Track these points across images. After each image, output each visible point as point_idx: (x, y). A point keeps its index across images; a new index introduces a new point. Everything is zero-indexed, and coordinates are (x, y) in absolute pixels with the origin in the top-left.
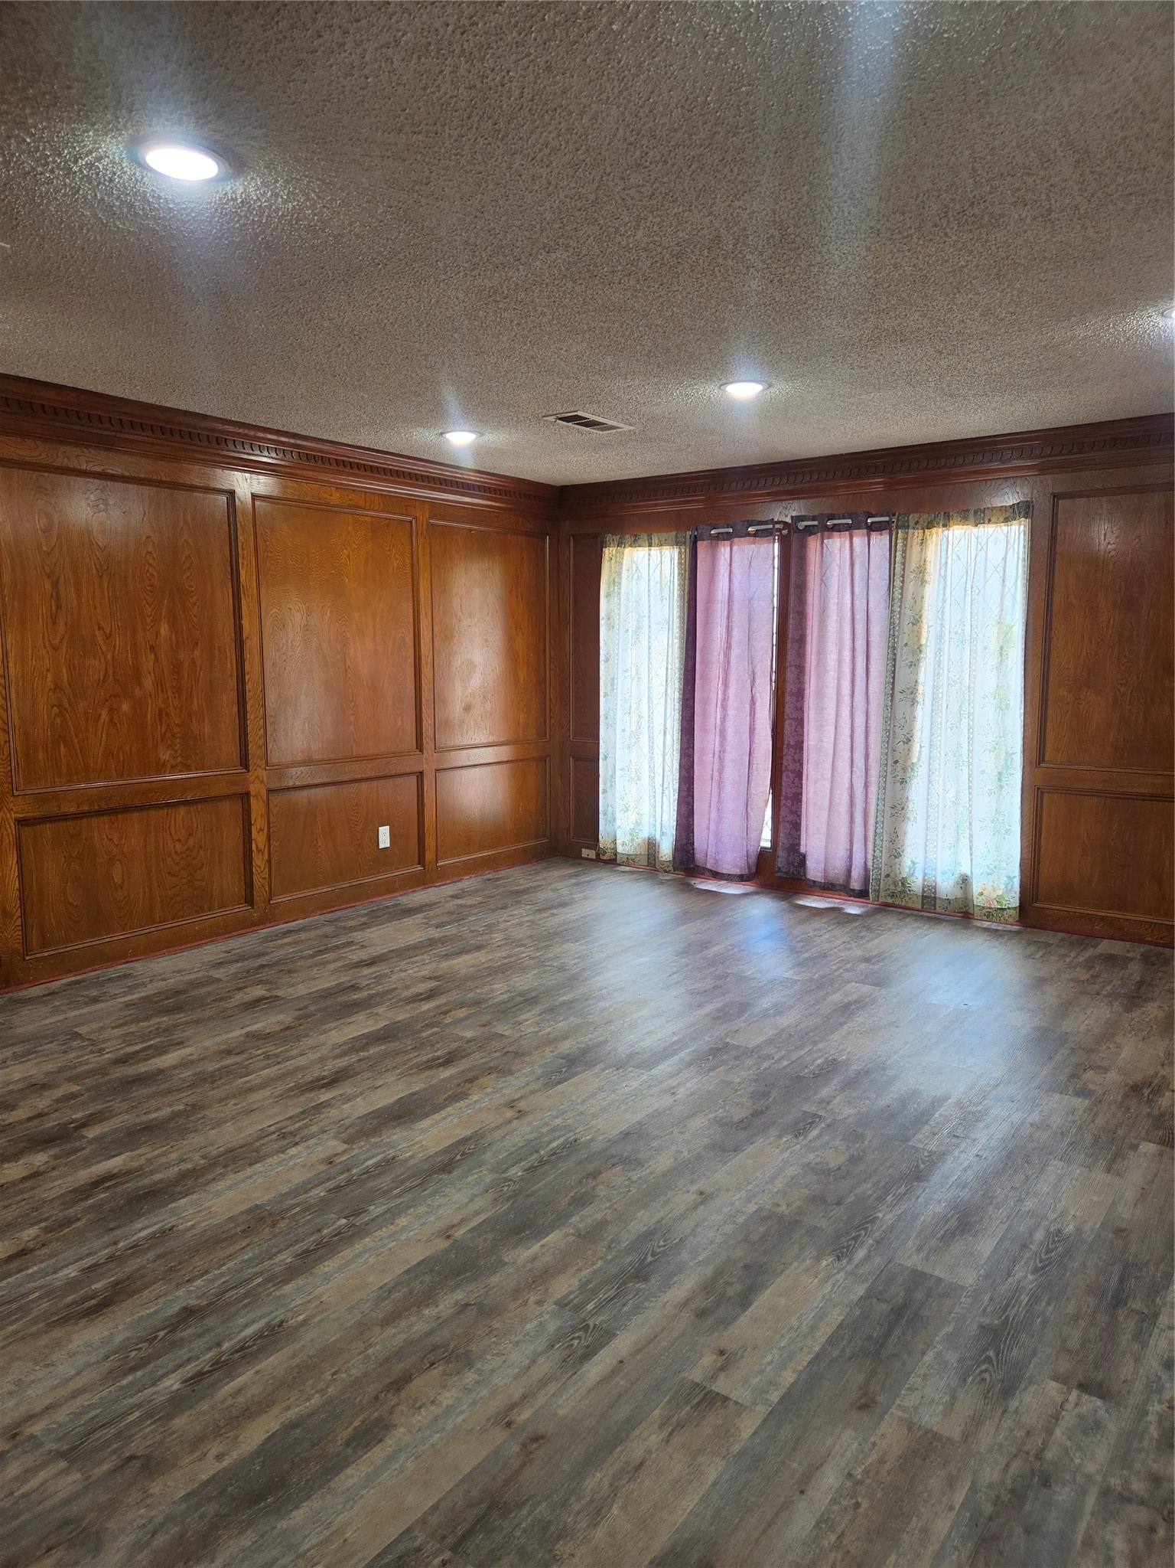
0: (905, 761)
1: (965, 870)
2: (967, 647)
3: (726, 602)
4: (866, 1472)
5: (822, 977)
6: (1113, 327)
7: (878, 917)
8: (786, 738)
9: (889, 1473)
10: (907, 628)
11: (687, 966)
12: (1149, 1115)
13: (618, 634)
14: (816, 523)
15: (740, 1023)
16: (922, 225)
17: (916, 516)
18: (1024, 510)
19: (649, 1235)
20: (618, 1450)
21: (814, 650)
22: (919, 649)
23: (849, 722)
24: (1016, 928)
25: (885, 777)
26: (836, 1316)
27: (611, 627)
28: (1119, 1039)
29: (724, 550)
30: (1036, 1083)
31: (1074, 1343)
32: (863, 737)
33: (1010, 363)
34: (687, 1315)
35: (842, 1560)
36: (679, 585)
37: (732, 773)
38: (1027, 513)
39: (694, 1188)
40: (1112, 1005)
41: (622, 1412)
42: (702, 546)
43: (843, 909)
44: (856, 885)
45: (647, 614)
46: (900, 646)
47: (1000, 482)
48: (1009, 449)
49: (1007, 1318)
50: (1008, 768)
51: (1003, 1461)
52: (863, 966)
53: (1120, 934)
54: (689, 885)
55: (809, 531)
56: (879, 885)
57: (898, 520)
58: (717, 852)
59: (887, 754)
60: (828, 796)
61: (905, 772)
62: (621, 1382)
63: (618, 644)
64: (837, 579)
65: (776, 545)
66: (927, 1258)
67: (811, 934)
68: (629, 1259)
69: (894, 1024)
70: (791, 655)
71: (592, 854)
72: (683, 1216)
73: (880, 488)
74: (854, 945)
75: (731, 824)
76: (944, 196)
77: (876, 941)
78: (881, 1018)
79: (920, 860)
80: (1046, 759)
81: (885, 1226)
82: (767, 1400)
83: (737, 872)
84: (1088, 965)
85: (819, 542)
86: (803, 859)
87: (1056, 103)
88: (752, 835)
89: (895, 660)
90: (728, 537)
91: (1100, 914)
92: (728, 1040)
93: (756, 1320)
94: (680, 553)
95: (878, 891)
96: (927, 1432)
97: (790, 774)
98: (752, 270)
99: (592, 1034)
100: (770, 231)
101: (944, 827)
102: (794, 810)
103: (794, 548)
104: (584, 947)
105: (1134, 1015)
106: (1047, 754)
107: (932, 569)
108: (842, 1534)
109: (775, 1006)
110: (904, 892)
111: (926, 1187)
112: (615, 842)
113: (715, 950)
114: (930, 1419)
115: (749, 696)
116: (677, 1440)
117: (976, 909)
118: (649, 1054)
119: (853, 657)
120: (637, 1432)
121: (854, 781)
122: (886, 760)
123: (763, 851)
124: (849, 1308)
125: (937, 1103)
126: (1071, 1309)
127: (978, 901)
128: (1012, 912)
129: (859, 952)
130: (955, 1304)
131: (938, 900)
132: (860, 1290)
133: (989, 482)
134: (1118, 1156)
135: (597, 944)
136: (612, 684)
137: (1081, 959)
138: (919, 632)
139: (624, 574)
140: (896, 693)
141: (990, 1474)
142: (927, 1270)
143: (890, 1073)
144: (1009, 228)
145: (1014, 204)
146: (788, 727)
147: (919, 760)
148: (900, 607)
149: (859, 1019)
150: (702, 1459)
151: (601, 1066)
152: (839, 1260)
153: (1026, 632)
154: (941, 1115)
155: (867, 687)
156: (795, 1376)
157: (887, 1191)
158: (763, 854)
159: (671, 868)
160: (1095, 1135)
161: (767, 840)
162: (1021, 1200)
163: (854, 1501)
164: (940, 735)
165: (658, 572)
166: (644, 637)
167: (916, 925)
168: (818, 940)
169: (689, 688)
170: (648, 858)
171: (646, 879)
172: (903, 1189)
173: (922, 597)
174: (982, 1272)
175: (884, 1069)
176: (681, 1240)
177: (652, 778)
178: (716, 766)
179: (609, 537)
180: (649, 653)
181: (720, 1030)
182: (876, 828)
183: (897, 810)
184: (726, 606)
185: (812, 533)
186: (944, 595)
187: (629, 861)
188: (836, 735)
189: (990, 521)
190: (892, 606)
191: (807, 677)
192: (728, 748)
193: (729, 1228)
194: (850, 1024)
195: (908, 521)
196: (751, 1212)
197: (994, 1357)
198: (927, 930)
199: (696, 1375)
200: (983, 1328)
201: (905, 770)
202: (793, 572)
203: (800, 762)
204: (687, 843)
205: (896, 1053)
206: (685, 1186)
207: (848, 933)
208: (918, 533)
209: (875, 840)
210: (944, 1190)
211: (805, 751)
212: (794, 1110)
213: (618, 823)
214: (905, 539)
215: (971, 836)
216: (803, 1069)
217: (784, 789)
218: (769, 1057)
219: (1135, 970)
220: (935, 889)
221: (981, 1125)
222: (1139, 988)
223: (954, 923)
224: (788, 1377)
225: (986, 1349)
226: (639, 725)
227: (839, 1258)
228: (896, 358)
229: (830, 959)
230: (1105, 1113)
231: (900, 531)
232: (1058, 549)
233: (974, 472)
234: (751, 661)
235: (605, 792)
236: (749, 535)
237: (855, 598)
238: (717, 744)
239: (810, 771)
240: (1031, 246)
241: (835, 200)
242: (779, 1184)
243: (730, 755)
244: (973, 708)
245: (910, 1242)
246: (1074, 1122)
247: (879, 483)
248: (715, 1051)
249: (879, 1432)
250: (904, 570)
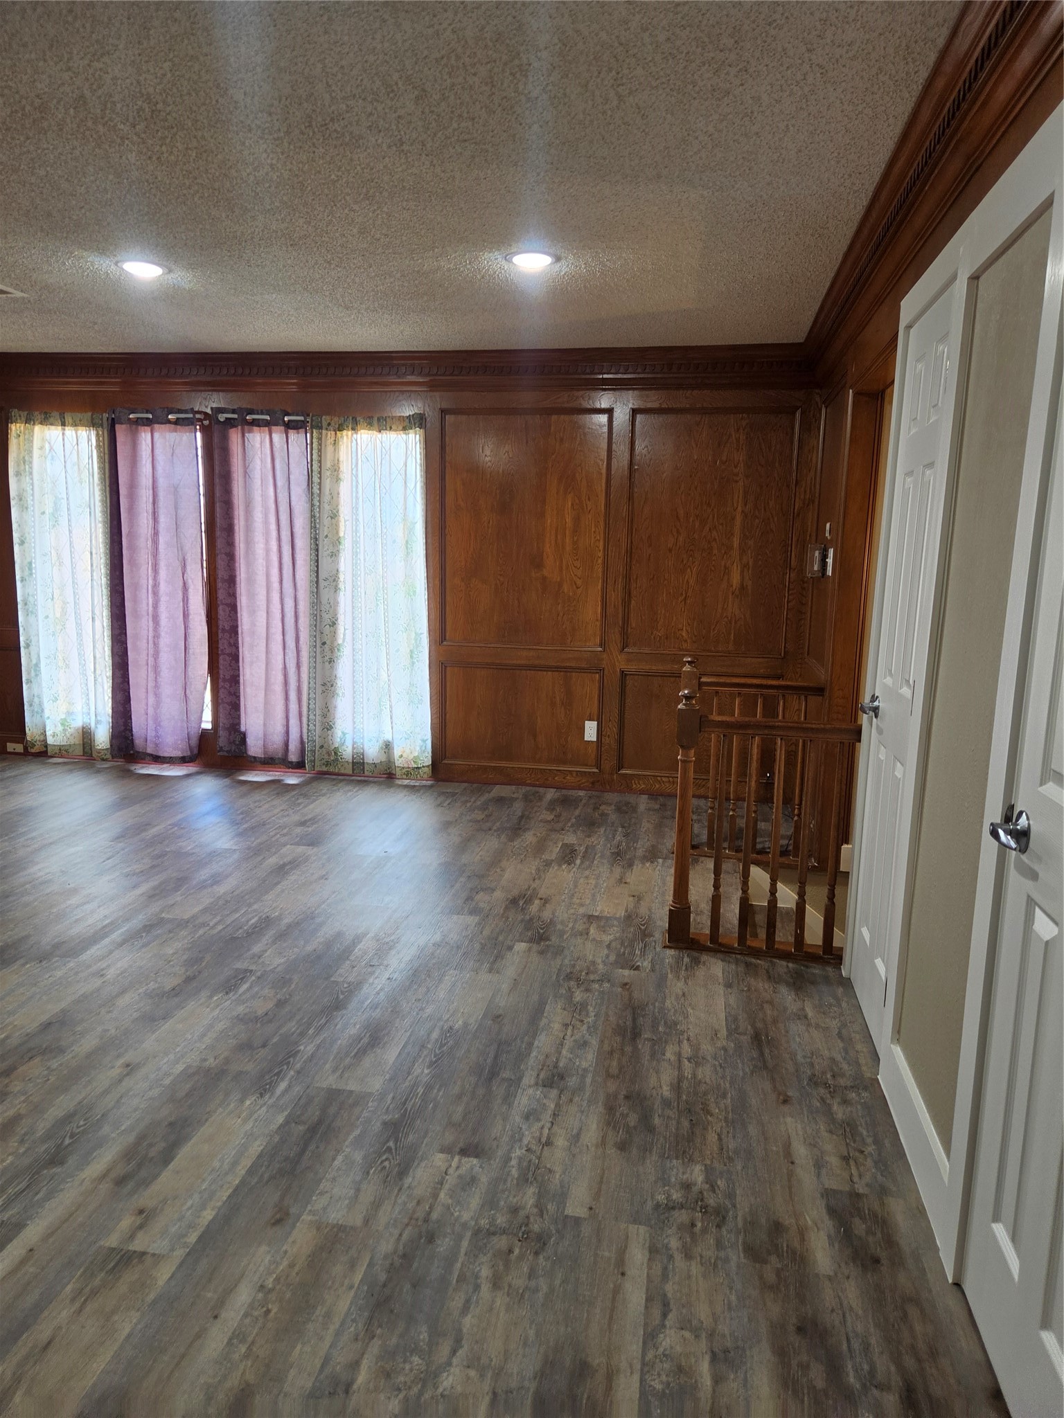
0: (332, 642)
1: (388, 737)
2: (379, 540)
3: (151, 487)
4: (277, 1280)
5: (261, 844)
6: (470, 263)
7: (314, 784)
8: (221, 623)
9: (297, 1274)
10: (326, 521)
11: (123, 849)
12: (522, 921)
13: (33, 516)
14: (235, 416)
15: (178, 897)
16: (290, 130)
17: (328, 418)
18: (418, 421)
19: (69, 1118)
20: (24, 1336)
21: (242, 539)
22: (337, 542)
23: (279, 607)
24: (429, 783)
25: (315, 657)
26: (256, 1147)
27: (24, 508)
28: (504, 863)
29: (145, 436)
30: (439, 910)
31: (457, 1117)
32: (293, 620)
33: (391, 283)
34: (105, 1187)
35: (252, 1366)
36: (99, 468)
37: (167, 659)
38: (421, 424)
39: (121, 1061)
40: (500, 838)
41: (31, 1299)
42: (121, 430)
43: (282, 780)
44: (293, 757)
45: (65, 497)
46: (321, 537)
47: (397, 394)
48: (403, 365)
49: (406, 1109)
50: (417, 646)
51: (396, 1232)
52: (299, 830)
53: (509, 779)
54: (129, 771)
55: (230, 423)
56: (314, 756)
57: (312, 420)
58: (157, 737)
59: (315, 637)
60: (264, 676)
61: (332, 652)
62: (31, 1269)
63: (34, 527)
64: (259, 472)
65: (199, 435)
66: (341, 1077)
67: (252, 806)
68: (43, 1148)
69: (324, 877)
70: (220, 543)
71: (19, 748)
72: (106, 1092)
73: (294, 389)
74: (291, 811)
75: (170, 710)
76: (305, 105)
77: (311, 807)
78: (313, 874)
79: (349, 730)
80: (447, 638)
81: (306, 1056)
82: (185, 1243)
83: (179, 754)
84: (484, 808)
85: (240, 435)
86: (243, 737)
87: (390, 36)
88: (193, 718)
89: (317, 550)
90: (148, 423)
91: (493, 765)
92: (163, 915)
93: (178, 1172)
94: (97, 435)
95: (314, 761)
96: (334, 1226)
97: (227, 658)
98: (127, 142)
99: (12, 930)
100: (139, 103)
101: (368, 700)
102: (232, 692)
103: (216, 440)
104: (7, 844)
105: (515, 843)
106: (447, 634)
107: (345, 468)
108: (253, 1343)
109: (212, 876)
110: (337, 760)
111: (344, 1015)
112: (44, 733)
113: (153, 831)
114: (336, 1216)
115: (181, 584)
116: (89, 1308)
117: (397, 769)
118: (77, 941)
119: (280, 547)
120: (46, 1313)
121: (287, 661)
122: (315, 642)
123: (205, 732)
124: (269, 1138)
125: (357, 939)
126: (456, 1090)
127: (399, 763)
128: (426, 770)
129: (296, 818)
130: (363, 1110)
131: (366, 766)
132: (280, 1119)
133: (389, 394)
134: (499, 957)
135: (23, 839)
136: (30, 569)
137: (479, 803)
138: (337, 526)
139: (36, 452)
140: (320, 580)
141: (386, 1247)
142: (341, 1086)
143: (318, 920)
144: (368, 151)
145: (370, 128)
146: (222, 612)
147: (344, 641)
148: (319, 501)
149: (293, 877)
150: (116, 1318)
151: (22, 961)
152: (261, 1097)
153: (426, 528)
154: (360, 950)
155: (294, 575)
156: (214, 1213)
157: (309, 1025)
158: (204, 735)
159: (108, 756)
160: (481, 944)
161: (207, 722)
162: (422, 1009)
163: (265, 1309)
164: (361, 618)
165: (75, 452)
166: (64, 522)
167: (347, 788)
168: (258, 811)
169: (118, 573)
170: (84, 748)
171: (81, 769)
172: (323, 1021)
173: (338, 494)
174: (387, 1077)
175: (313, 918)
176: (103, 1115)
177: (83, 666)
178: (151, 652)
179: (15, 412)
180: (70, 537)
181: (155, 908)
182: (309, 704)
183: (327, 687)
184: (151, 492)
185: (235, 426)
186: (357, 492)
187: (62, 752)
188: (268, 619)
189: (391, 428)
190: (312, 500)
191: (237, 565)
192: (163, 634)
193: (155, 1092)
194: (284, 883)
195: (321, 422)
196: (178, 1072)
197: (393, 1148)
198: (357, 791)
199: (112, 1241)
200: (385, 1124)
201: (332, 650)
202: (217, 463)
203: (236, 646)
204: (126, 730)
205: (324, 902)
206: (110, 1062)
207: (286, 801)
208: (331, 434)
209: (309, 715)
210: (360, 1014)
211: (240, 636)
212: (226, 969)
213: (47, 713)
214: (320, 439)
215: (391, 707)
216: (238, 930)
217: (221, 672)
218: (204, 925)
219: (518, 807)
220: (363, 755)
221: (393, 952)
222: (520, 821)
223: (379, 783)
224: (208, 1215)
225: (388, 1141)
226: (64, 612)
227: (262, 1095)
228: (289, 262)
229: (268, 826)
230: (491, 925)
231: (314, 430)
232: (448, 458)
233: (376, 383)
234: (181, 548)
235: (29, 681)
236: (169, 422)
237: (278, 491)
238: (151, 629)
239: (245, 653)
240: (391, 174)
241: (201, 85)
242: (207, 1040)
243: (164, 641)
244: (387, 594)
245: (327, 1066)
246: (467, 936)
247: (293, 384)
248: (148, 928)
249: (290, 1240)
250: (320, 467)
